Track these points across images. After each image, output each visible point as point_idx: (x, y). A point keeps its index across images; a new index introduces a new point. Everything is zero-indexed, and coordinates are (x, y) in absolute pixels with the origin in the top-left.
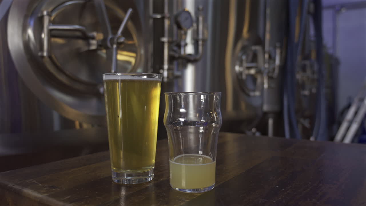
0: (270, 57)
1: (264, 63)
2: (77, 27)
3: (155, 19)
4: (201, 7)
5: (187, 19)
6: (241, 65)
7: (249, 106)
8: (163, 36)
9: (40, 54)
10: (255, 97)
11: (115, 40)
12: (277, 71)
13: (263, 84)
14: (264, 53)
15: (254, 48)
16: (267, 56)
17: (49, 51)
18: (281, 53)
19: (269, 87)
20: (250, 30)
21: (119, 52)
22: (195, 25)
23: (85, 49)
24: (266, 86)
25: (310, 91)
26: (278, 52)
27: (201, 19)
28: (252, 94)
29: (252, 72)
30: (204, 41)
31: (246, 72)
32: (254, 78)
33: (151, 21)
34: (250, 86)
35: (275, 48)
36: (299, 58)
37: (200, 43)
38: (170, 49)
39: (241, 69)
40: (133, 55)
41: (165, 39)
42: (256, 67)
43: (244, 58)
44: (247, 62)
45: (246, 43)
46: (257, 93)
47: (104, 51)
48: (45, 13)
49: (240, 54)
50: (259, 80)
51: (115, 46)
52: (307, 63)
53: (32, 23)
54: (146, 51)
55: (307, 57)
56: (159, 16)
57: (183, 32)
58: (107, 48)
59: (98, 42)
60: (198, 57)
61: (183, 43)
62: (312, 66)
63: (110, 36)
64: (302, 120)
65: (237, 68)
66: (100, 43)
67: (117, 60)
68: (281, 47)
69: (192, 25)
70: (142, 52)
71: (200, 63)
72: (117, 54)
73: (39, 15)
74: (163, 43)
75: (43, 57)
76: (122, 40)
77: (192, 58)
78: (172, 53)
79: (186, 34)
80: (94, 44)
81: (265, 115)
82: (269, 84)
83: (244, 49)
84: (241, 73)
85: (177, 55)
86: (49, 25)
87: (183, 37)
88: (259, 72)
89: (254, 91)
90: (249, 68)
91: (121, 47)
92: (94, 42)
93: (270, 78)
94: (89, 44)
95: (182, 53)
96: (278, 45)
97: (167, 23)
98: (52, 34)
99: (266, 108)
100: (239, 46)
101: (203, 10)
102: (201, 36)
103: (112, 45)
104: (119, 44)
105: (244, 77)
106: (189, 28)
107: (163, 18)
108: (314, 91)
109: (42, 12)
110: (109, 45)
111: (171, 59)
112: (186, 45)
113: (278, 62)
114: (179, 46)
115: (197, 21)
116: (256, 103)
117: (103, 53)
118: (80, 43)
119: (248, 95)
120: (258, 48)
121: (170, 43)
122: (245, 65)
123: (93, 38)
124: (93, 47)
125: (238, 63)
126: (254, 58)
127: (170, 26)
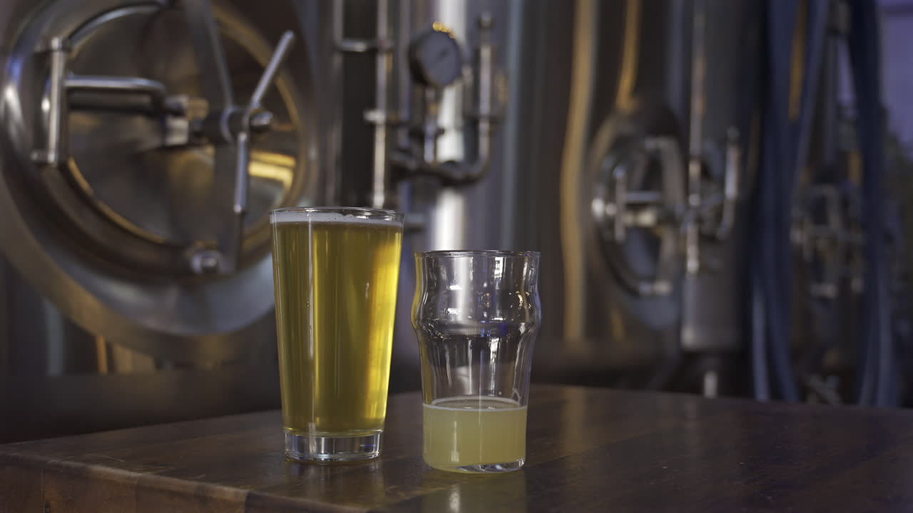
0: (705, 172)
1: (687, 191)
2: (142, 83)
3: (349, 55)
4: (486, 18)
5: (444, 54)
6: (610, 198)
7: (635, 327)
8: (372, 105)
9: (35, 156)
10: (654, 296)
11: (246, 121)
12: (728, 218)
13: (682, 258)
14: (686, 161)
15: (651, 144)
16: (694, 169)
17: (62, 148)
18: (743, 161)
19: (703, 269)
20: (639, 86)
21: (255, 155)
22: (467, 72)
23: (152, 142)
24: (692, 265)
25: (844, 284)
26: (733, 155)
27: (486, 53)
28: (645, 288)
29: (647, 218)
30: (496, 121)
31: (628, 219)
32: (651, 240)
33: (337, 61)
34: (639, 261)
35: (722, 143)
36: (802, 176)
37: (484, 127)
38: (391, 146)
39: (611, 210)
40: (289, 161)
41: (377, 116)
42: (658, 205)
43: (620, 174)
44: (629, 188)
45: (628, 129)
46: (663, 287)
47: (210, 150)
48: (56, 43)
49: (607, 164)
50: (668, 247)
51: (243, 137)
52: (830, 192)
53: (17, 69)
54: (323, 151)
55: (830, 174)
56: (360, 47)
57: (430, 94)
58: (218, 141)
59: (191, 124)
60: (475, 170)
61: (430, 129)
62: (845, 203)
63: (229, 109)
64: (814, 382)
65: (598, 207)
66: (197, 128)
67: (248, 177)
68: (743, 143)
69: (458, 75)
70: (313, 154)
71: (481, 190)
72: (249, 160)
73: (39, 48)
74: (372, 127)
75: (43, 164)
76: (265, 120)
77: (458, 174)
78: (398, 158)
79: (438, 99)
80: (180, 131)
81: (691, 358)
82: (700, 258)
83: (621, 146)
84: (610, 223)
85: (412, 165)
86: (65, 76)
87: (432, 108)
88: (669, 219)
89: (652, 279)
90: (635, 207)
91: (262, 140)
92: (180, 124)
93: (706, 240)
94: (165, 131)
95: (428, 156)
96: (733, 133)
97: (383, 65)
98: (72, 102)
99: (690, 337)
100: (606, 136)
101: (492, 26)
102: (485, 107)
103: (235, 135)
104: (255, 132)
105: (619, 234)
106: (450, 83)
107: (372, 53)
108: (857, 285)
109: (47, 41)
110: (226, 132)
111: (396, 174)
112: (441, 132)
113: (731, 189)
114: (419, 136)
115: (476, 62)
116: (661, 316)
117: (206, 155)
118: (140, 129)
119: (634, 293)
120: (665, 145)
121: (391, 126)
122: (623, 196)
123: (178, 113)
124: (178, 139)
125: (601, 189)
126: (653, 176)
127: (394, 76)
